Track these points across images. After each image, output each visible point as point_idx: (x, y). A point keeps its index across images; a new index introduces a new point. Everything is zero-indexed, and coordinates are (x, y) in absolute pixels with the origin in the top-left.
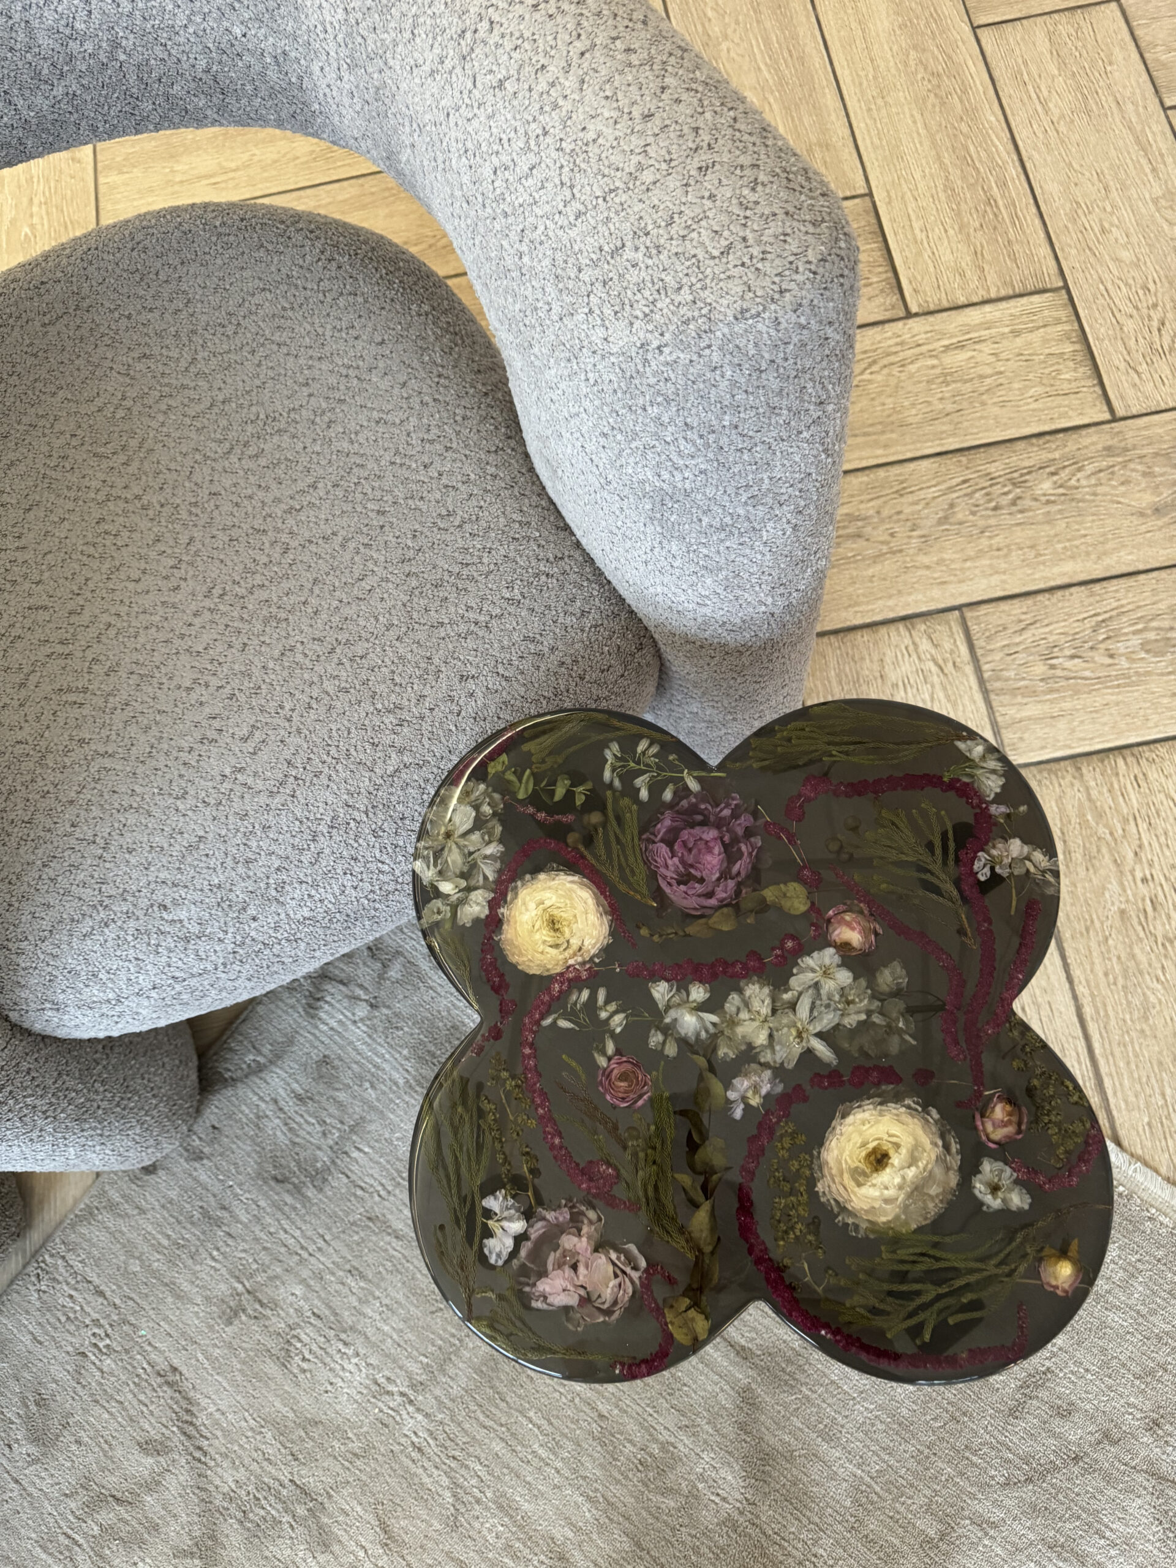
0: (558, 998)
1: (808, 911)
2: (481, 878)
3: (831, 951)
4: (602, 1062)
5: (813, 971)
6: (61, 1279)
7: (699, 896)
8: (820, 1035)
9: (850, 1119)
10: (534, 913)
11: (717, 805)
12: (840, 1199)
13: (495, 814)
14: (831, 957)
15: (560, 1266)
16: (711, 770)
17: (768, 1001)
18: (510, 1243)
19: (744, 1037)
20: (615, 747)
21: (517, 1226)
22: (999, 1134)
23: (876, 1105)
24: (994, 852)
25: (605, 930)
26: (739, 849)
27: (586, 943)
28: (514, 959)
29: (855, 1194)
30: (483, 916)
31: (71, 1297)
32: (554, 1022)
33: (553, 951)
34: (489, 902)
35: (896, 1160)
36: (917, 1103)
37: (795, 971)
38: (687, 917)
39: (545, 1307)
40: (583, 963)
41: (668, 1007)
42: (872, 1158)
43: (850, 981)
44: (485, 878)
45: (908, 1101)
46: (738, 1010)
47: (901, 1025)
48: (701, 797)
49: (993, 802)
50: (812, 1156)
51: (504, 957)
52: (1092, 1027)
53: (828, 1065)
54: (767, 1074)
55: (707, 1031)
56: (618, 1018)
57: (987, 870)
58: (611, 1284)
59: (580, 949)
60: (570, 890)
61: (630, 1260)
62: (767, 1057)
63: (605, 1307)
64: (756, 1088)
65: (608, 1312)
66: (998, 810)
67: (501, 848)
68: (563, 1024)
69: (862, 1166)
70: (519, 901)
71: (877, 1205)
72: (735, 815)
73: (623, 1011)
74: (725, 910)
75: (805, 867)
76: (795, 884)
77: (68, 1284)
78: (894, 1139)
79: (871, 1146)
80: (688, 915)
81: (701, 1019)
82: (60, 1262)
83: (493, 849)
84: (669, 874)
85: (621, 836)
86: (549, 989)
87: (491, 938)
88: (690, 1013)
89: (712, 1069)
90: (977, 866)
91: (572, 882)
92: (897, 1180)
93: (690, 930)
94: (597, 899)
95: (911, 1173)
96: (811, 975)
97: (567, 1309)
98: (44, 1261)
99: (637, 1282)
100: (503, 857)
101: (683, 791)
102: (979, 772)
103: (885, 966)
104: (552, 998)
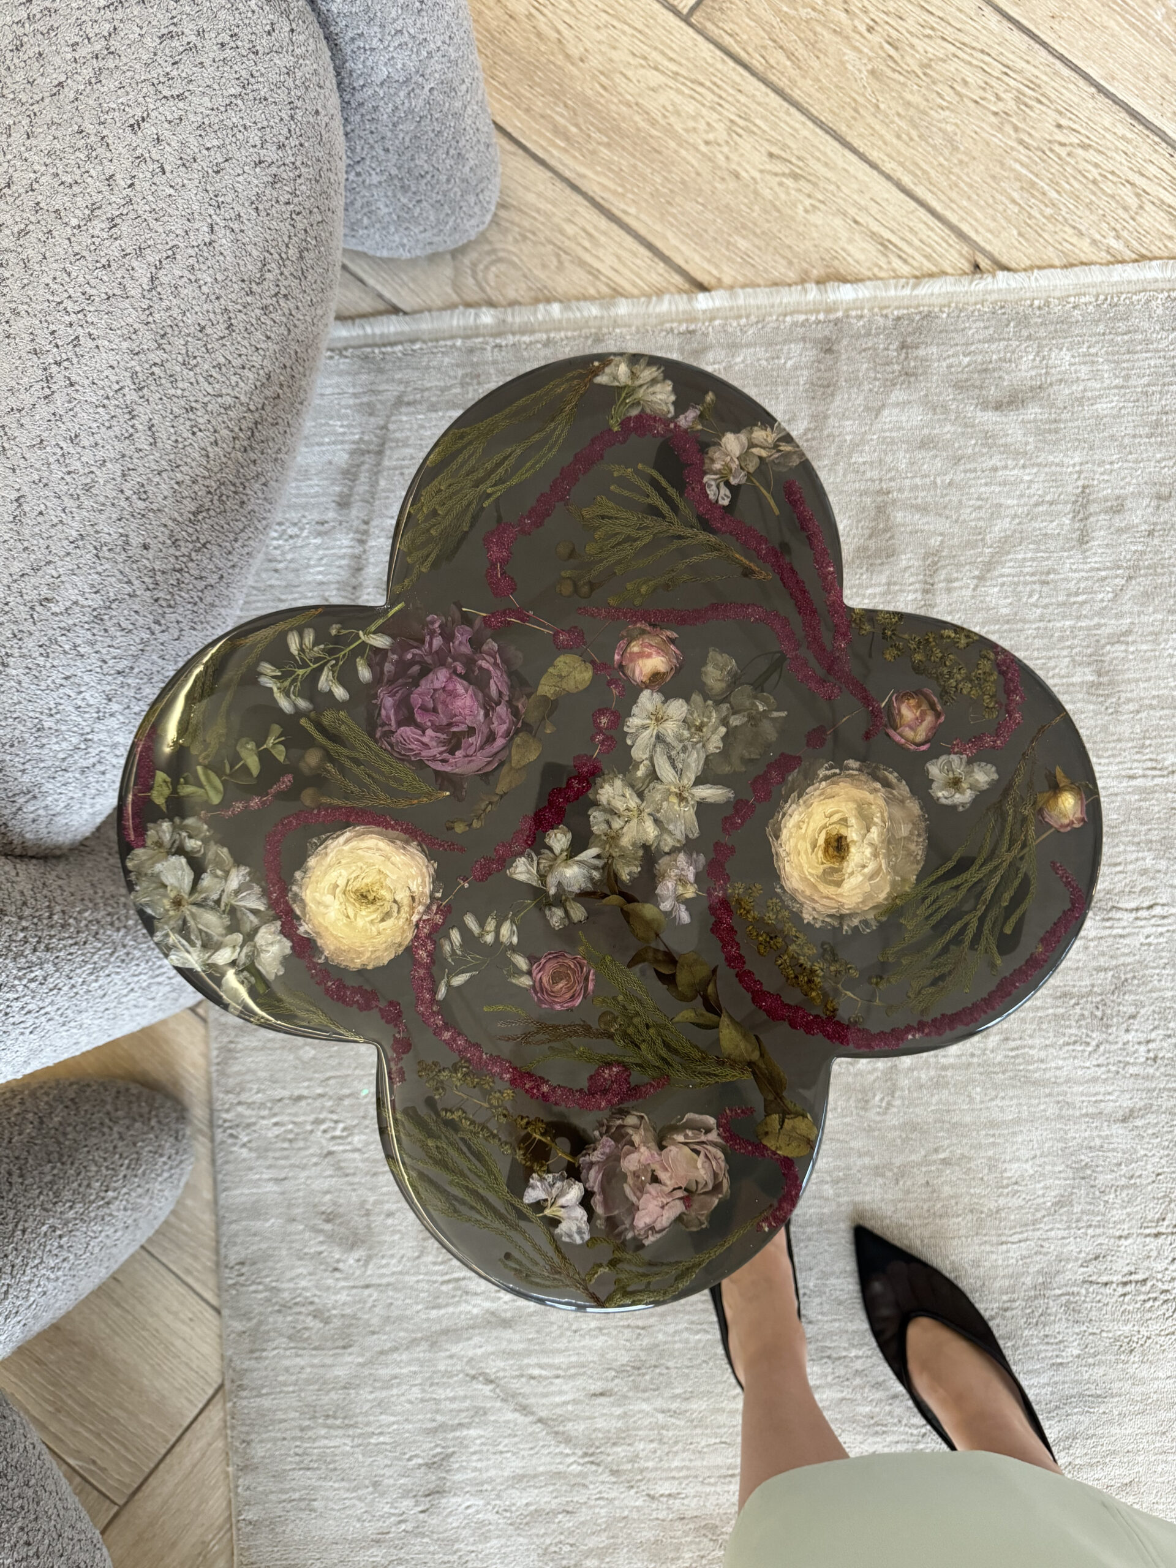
0: (433, 962)
1: (595, 674)
2: (252, 917)
3: (646, 694)
4: (525, 981)
5: (645, 727)
6: (253, 1120)
7: (482, 748)
8: (699, 781)
9: (785, 834)
10: (336, 905)
11: (423, 642)
12: (833, 911)
13: (205, 841)
14: (651, 699)
15: (641, 1190)
16: (386, 611)
17: (628, 792)
18: (580, 1213)
19: (634, 844)
20: (267, 668)
21: (575, 1192)
22: (921, 734)
23: (796, 801)
24: (717, 466)
25: (421, 858)
26: (481, 668)
27: (414, 888)
28: (357, 964)
29: (841, 895)
30: (288, 951)
31: (276, 1124)
32: (449, 986)
33: (389, 923)
34: (282, 932)
35: (852, 834)
36: (831, 767)
37: (629, 742)
38: (486, 777)
39: (658, 1236)
40: (428, 908)
41: (542, 877)
42: (831, 850)
43: (685, 708)
44: (255, 912)
45: (822, 773)
46: (608, 822)
47: (761, 708)
48: (400, 647)
49: (677, 416)
50: (777, 896)
51: (345, 970)
52: (920, 191)
53: (728, 802)
54: (682, 858)
55: (596, 868)
56: (506, 930)
57: (725, 491)
58: (699, 1165)
59: (413, 898)
60: (352, 851)
61: (696, 1127)
62: (668, 843)
63: (710, 1187)
64: (682, 880)
65: (717, 1187)
66: (688, 419)
67: (244, 870)
68: (458, 980)
69: (828, 865)
70: (311, 905)
71: (868, 889)
72: (448, 637)
73: (505, 919)
74: (518, 740)
75: (556, 634)
76: (562, 658)
77: (263, 1118)
78: (836, 818)
79: (821, 841)
80: (487, 774)
81: (581, 863)
82: (240, 1109)
83: (236, 879)
84: (435, 751)
85: (354, 754)
86: (417, 963)
87: (315, 965)
88: (568, 866)
89: (630, 899)
90: (711, 493)
91: (347, 841)
92: (868, 851)
93: (501, 788)
94: (386, 836)
95: (874, 834)
96: (646, 734)
97: (679, 1219)
98: (225, 1121)
99: (719, 1140)
100: (254, 877)
101: (376, 657)
102: (641, 393)
103: (705, 664)
104: (428, 967)
